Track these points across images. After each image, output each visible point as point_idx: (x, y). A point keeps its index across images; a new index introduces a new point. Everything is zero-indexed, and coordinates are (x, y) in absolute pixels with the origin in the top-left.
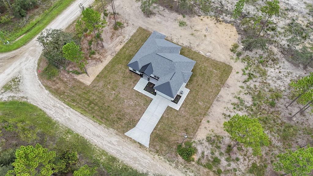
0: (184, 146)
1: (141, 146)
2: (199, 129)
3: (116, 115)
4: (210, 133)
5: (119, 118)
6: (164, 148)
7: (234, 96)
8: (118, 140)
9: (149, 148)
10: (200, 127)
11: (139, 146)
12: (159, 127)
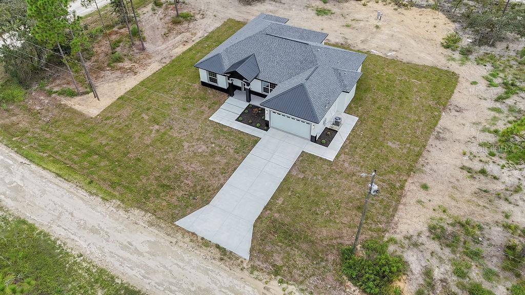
0: (361, 253)
1: (225, 255)
2: (401, 207)
3: (157, 179)
4: (437, 215)
5: (163, 186)
6: (300, 262)
7: (480, 128)
8: (153, 239)
9: (251, 259)
10: (403, 200)
11: (218, 256)
12: (280, 202)
